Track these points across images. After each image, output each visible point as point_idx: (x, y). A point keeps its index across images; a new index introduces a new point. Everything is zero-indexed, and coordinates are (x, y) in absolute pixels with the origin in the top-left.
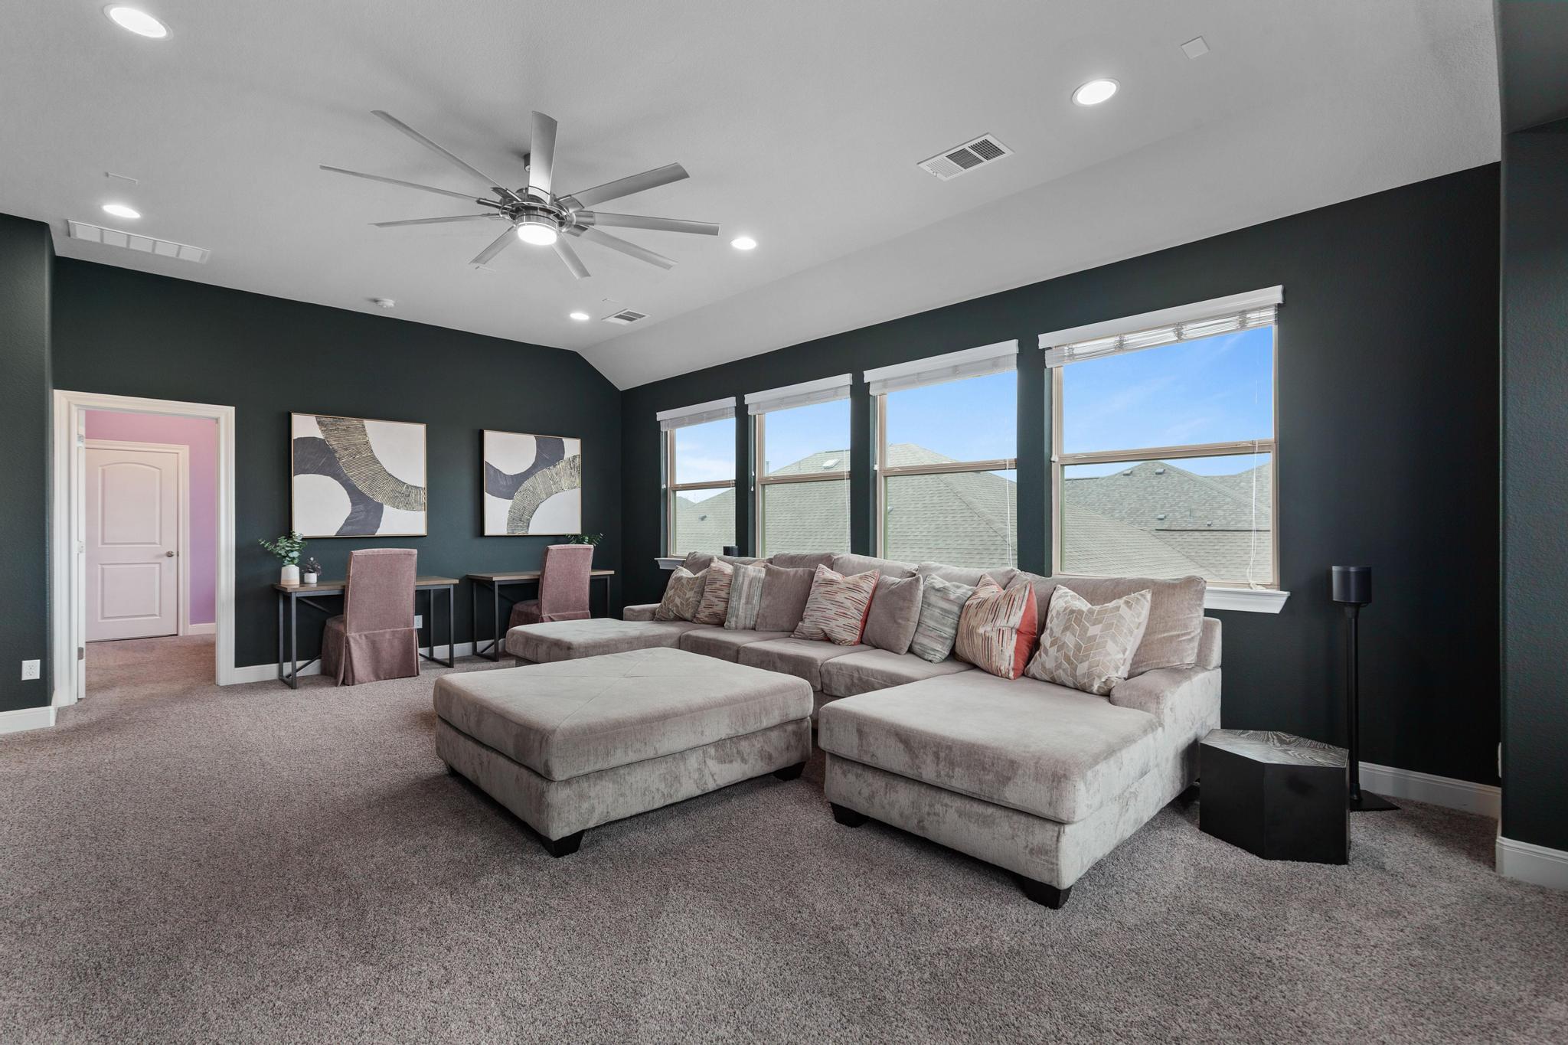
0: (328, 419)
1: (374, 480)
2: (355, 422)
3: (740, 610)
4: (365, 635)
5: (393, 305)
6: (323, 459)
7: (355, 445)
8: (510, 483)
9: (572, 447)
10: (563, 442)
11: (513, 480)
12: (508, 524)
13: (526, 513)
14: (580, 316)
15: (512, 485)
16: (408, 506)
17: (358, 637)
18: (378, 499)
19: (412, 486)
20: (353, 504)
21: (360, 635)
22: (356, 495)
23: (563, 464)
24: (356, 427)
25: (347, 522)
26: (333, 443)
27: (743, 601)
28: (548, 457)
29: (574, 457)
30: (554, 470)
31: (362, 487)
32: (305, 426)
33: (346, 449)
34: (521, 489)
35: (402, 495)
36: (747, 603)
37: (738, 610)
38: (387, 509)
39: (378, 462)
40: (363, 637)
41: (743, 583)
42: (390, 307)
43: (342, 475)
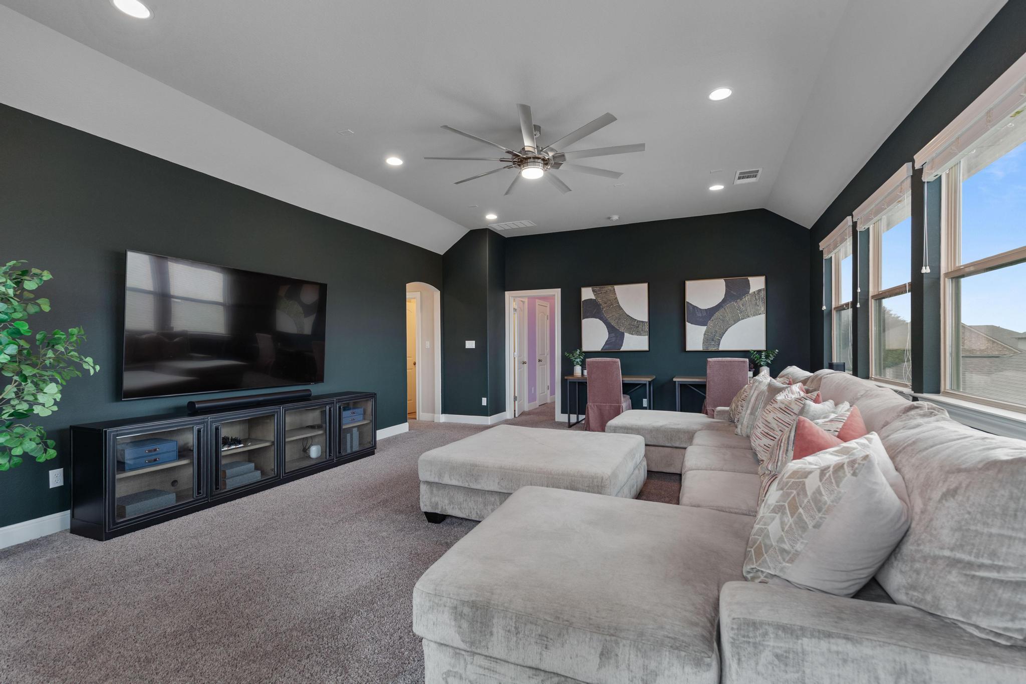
0: (597, 288)
1: (619, 319)
2: (610, 287)
3: (745, 418)
4: (596, 405)
5: (617, 218)
6: (595, 310)
7: (610, 300)
8: (705, 314)
9: (757, 283)
10: (748, 280)
11: (707, 313)
12: (703, 343)
13: (717, 335)
14: (717, 188)
15: (704, 317)
16: (638, 333)
17: (592, 406)
18: (622, 330)
19: (640, 321)
20: (609, 333)
21: (594, 405)
22: (611, 328)
23: (749, 297)
24: (610, 290)
25: (607, 343)
26: (599, 300)
27: (749, 412)
28: (735, 293)
29: (759, 291)
30: (740, 303)
31: (613, 323)
32: (587, 294)
33: (606, 303)
34: (712, 318)
35: (635, 327)
36: (751, 414)
37: (744, 418)
38: (626, 335)
39: (622, 309)
40: (595, 406)
41: (752, 395)
42: (616, 219)
43: (604, 317)
